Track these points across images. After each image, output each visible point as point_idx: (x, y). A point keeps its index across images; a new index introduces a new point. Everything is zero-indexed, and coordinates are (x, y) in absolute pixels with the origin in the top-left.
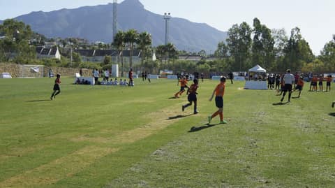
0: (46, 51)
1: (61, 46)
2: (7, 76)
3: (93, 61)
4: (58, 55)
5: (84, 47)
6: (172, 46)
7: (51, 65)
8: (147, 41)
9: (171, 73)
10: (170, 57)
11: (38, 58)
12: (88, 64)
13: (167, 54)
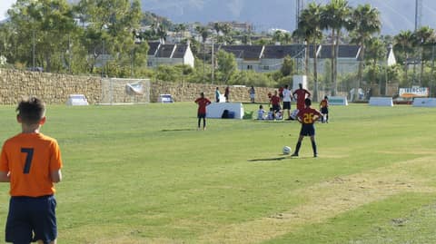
0: (166, 51)
1: (199, 39)
2: (79, 101)
3: (260, 68)
4: (189, 59)
5: (244, 40)
6: (428, 35)
7: (173, 79)
8: (369, 23)
9: (425, 92)
10: (425, 58)
11: (149, 64)
12: (250, 75)
13: (419, 51)
